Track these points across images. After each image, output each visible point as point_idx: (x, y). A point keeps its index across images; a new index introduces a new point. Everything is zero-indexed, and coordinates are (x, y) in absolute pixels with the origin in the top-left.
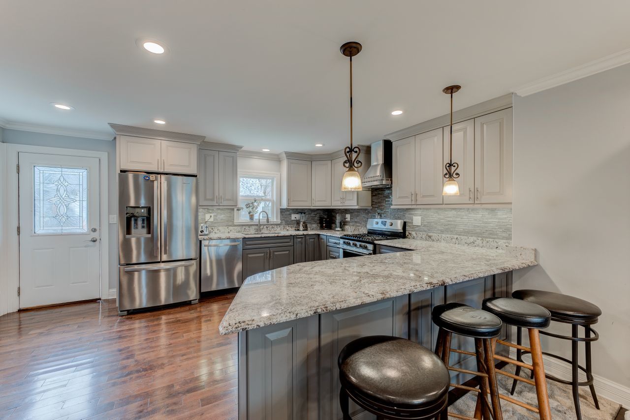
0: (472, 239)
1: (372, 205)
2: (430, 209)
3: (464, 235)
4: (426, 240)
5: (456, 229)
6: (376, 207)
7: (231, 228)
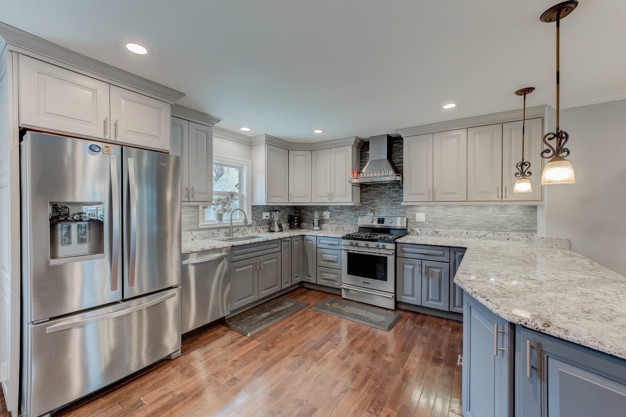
0: (483, 233)
1: (361, 201)
2: (435, 206)
3: (472, 230)
4: (432, 235)
5: (464, 224)
6: (366, 204)
7: (195, 233)
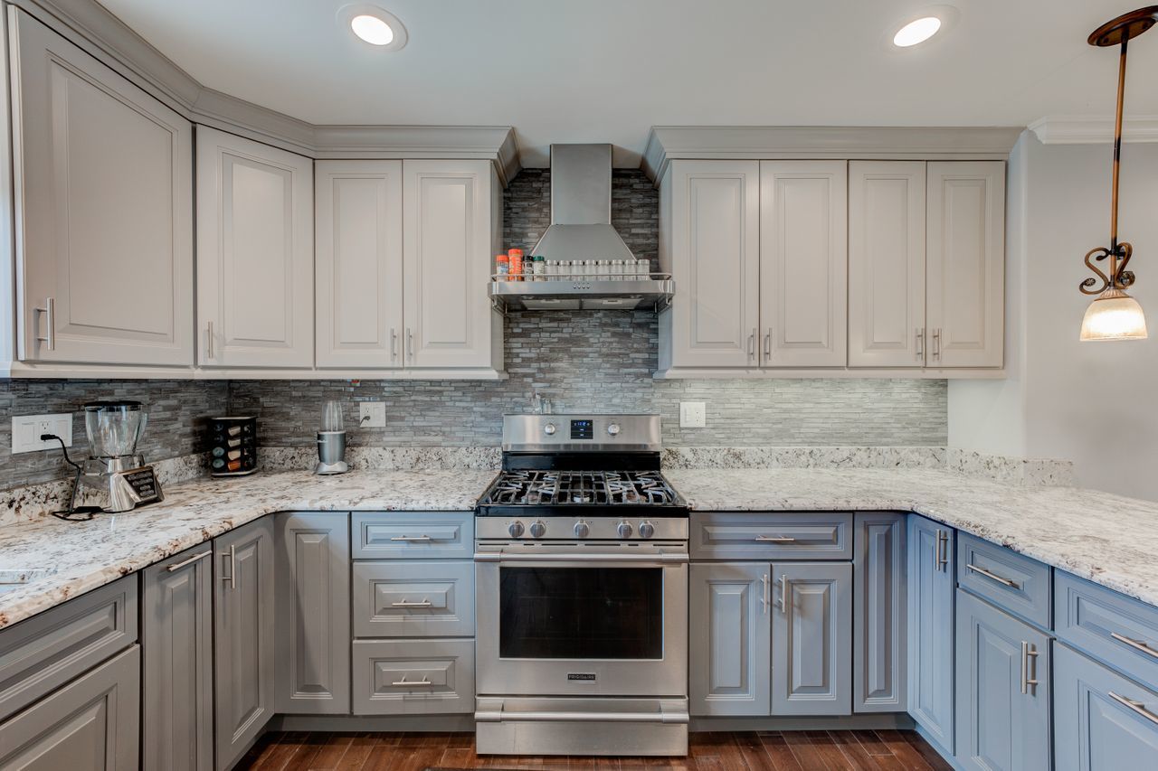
1: (507, 367)
2: (732, 380)
4: (727, 465)
5: (802, 430)
6: (525, 375)
